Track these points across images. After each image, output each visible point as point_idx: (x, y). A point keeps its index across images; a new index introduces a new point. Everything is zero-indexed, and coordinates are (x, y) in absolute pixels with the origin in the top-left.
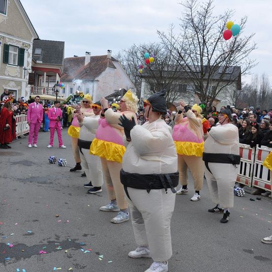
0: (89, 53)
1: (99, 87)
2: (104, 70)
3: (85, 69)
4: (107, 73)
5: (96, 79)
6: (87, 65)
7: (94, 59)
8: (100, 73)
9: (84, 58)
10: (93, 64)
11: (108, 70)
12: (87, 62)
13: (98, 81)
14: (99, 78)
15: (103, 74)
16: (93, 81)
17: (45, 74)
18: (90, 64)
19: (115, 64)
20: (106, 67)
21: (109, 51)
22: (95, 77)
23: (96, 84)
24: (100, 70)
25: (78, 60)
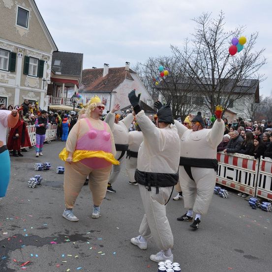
0: (107, 65)
1: (116, 99)
2: (122, 82)
3: (103, 81)
4: (125, 85)
5: (114, 91)
6: (105, 77)
7: (111, 70)
8: (118, 85)
9: (102, 70)
10: (111, 75)
11: (126, 82)
12: (105, 74)
13: (115, 92)
14: (117, 90)
15: (121, 85)
16: (110, 93)
17: (64, 85)
18: (108, 75)
19: (133, 76)
20: (124, 79)
21: (127, 63)
22: (113, 89)
23: (113, 96)
24: (118, 81)
25: (97, 72)
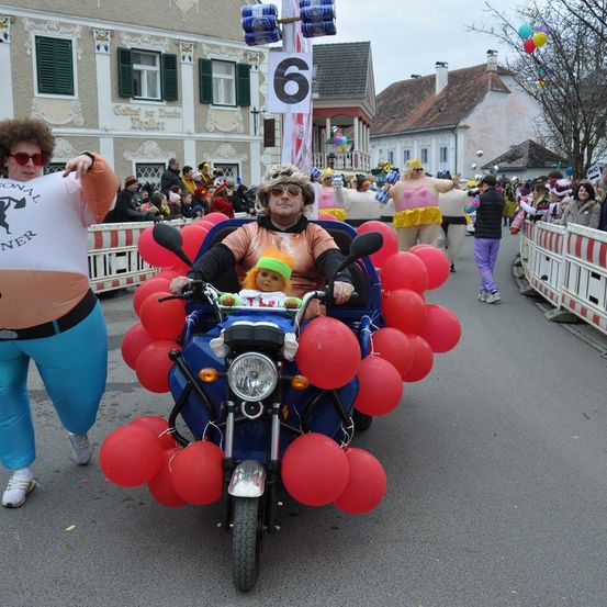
0: (443, 64)
1: (469, 143)
2: (480, 100)
3: (436, 103)
4: (489, 107)
5: (462, 124)
6: (441, 94)
7: (454, 77)
8: (471, 108)
9: (432, 79)
10: (454, 88)
11: (491, 99)
12: (440, 87)
13: (466, 127)
14: (470, 120)
15: (479, 108)
16: (453, 130)
17: (328, 122)
18: (447, 89)
19: (507, 81)
20: (484, 92)
21: (489, 52)
22: (459, 119)
23: (461, 137)
24: (471, 100)
25: (421, 85)
